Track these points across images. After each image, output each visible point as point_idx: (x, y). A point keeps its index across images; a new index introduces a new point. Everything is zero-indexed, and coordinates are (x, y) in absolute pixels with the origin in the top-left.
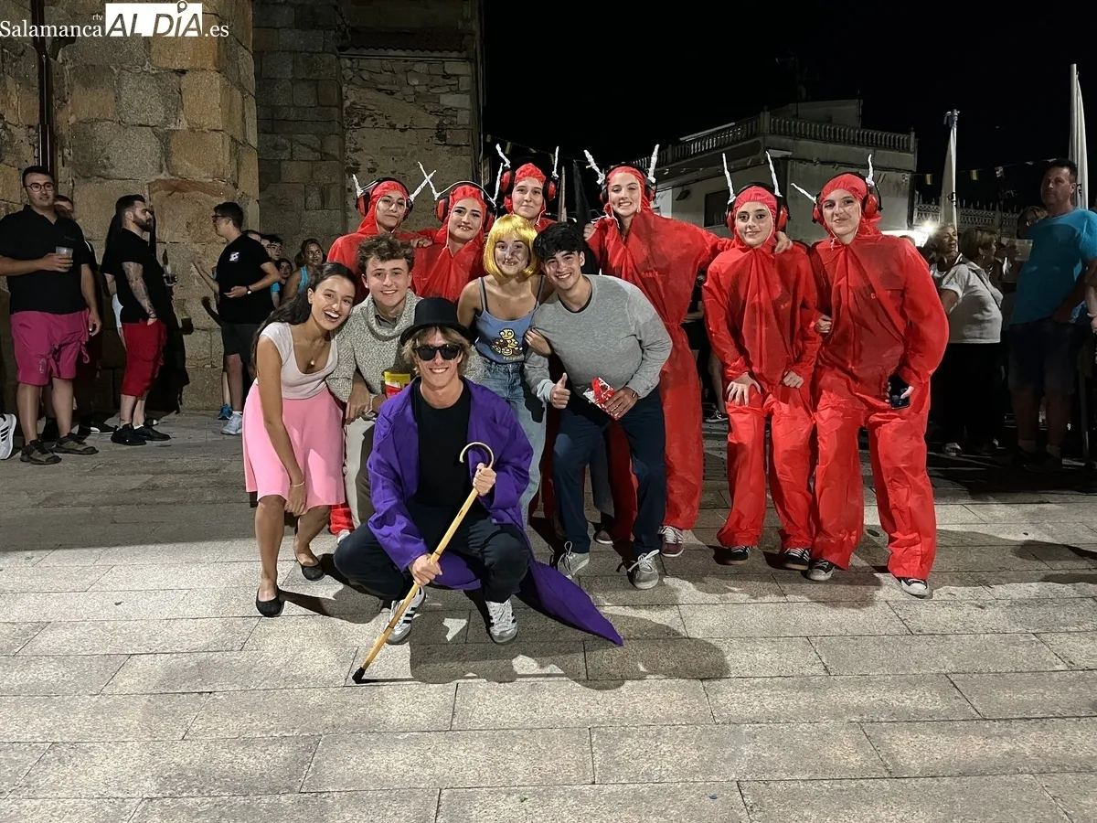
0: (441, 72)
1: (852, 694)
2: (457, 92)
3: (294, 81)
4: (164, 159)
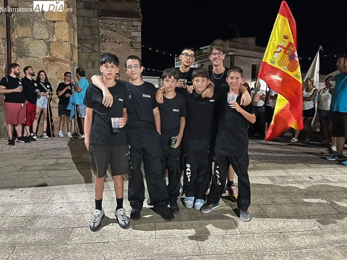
0: (132, 25)
1: (332, 236)
2: (137, 31)
3: (84, 26)
4: (48, 51)
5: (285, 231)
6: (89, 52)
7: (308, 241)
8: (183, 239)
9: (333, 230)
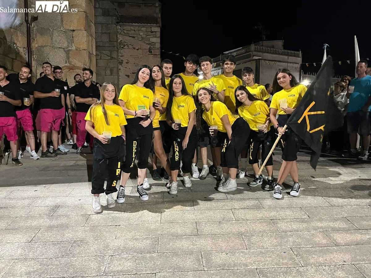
0: (150, 31)
2: (156, 37)
3: (102, 33)
4: (67, 59)
5: (276, 219)
6: (107, 59)
7: (295, 226)
8: (185, 224)
9: (320, 219)
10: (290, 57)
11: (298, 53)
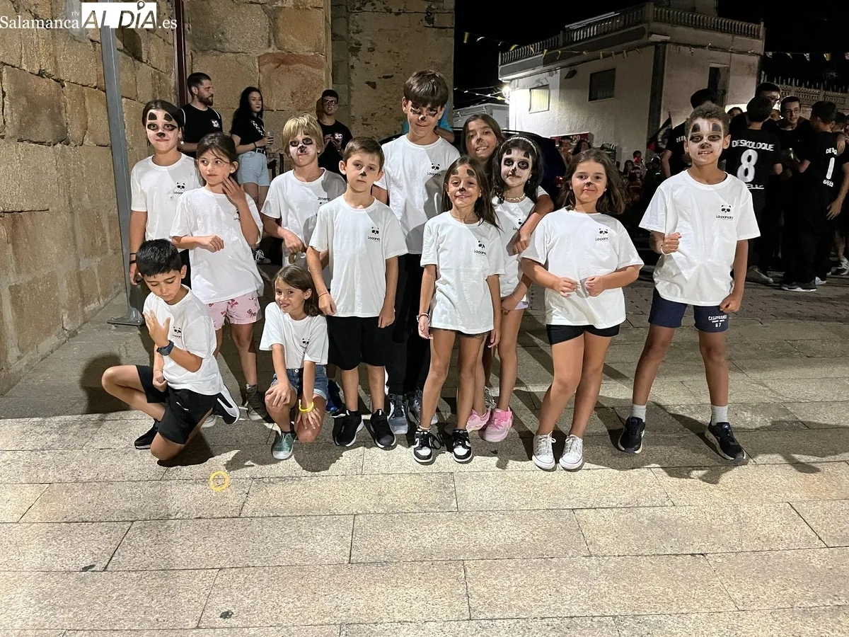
10: (737, 38)
11: (757, 26)
